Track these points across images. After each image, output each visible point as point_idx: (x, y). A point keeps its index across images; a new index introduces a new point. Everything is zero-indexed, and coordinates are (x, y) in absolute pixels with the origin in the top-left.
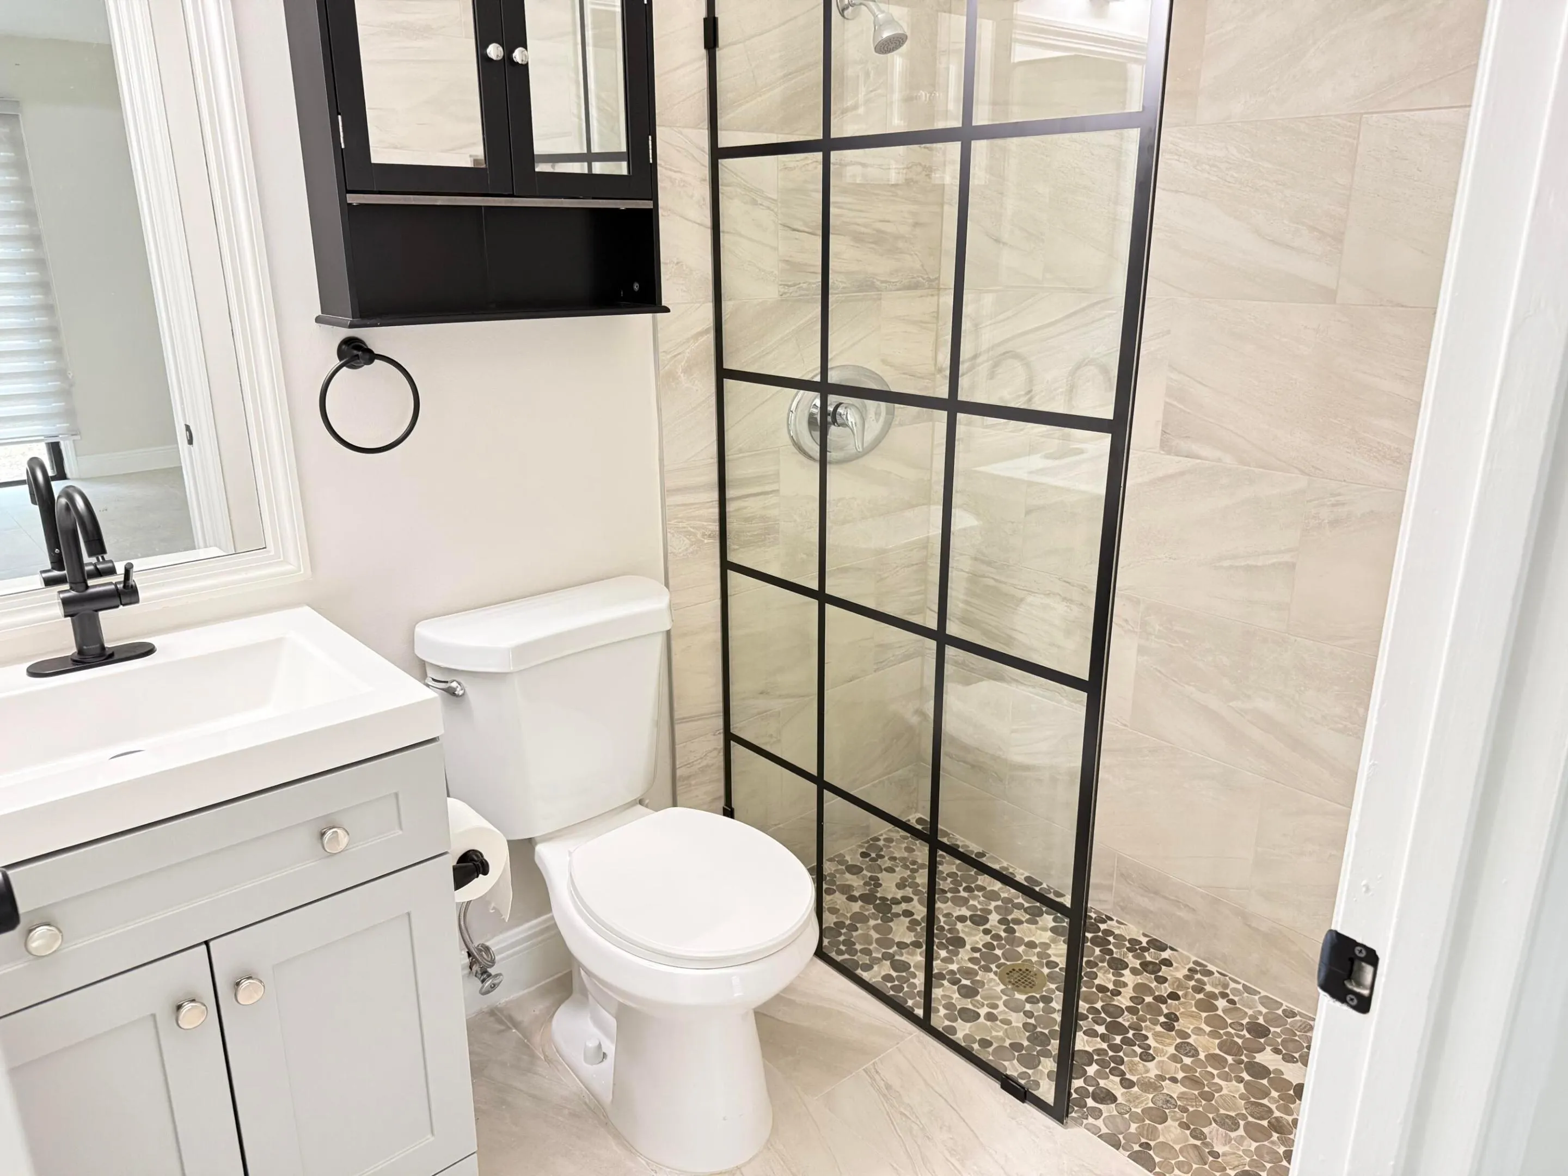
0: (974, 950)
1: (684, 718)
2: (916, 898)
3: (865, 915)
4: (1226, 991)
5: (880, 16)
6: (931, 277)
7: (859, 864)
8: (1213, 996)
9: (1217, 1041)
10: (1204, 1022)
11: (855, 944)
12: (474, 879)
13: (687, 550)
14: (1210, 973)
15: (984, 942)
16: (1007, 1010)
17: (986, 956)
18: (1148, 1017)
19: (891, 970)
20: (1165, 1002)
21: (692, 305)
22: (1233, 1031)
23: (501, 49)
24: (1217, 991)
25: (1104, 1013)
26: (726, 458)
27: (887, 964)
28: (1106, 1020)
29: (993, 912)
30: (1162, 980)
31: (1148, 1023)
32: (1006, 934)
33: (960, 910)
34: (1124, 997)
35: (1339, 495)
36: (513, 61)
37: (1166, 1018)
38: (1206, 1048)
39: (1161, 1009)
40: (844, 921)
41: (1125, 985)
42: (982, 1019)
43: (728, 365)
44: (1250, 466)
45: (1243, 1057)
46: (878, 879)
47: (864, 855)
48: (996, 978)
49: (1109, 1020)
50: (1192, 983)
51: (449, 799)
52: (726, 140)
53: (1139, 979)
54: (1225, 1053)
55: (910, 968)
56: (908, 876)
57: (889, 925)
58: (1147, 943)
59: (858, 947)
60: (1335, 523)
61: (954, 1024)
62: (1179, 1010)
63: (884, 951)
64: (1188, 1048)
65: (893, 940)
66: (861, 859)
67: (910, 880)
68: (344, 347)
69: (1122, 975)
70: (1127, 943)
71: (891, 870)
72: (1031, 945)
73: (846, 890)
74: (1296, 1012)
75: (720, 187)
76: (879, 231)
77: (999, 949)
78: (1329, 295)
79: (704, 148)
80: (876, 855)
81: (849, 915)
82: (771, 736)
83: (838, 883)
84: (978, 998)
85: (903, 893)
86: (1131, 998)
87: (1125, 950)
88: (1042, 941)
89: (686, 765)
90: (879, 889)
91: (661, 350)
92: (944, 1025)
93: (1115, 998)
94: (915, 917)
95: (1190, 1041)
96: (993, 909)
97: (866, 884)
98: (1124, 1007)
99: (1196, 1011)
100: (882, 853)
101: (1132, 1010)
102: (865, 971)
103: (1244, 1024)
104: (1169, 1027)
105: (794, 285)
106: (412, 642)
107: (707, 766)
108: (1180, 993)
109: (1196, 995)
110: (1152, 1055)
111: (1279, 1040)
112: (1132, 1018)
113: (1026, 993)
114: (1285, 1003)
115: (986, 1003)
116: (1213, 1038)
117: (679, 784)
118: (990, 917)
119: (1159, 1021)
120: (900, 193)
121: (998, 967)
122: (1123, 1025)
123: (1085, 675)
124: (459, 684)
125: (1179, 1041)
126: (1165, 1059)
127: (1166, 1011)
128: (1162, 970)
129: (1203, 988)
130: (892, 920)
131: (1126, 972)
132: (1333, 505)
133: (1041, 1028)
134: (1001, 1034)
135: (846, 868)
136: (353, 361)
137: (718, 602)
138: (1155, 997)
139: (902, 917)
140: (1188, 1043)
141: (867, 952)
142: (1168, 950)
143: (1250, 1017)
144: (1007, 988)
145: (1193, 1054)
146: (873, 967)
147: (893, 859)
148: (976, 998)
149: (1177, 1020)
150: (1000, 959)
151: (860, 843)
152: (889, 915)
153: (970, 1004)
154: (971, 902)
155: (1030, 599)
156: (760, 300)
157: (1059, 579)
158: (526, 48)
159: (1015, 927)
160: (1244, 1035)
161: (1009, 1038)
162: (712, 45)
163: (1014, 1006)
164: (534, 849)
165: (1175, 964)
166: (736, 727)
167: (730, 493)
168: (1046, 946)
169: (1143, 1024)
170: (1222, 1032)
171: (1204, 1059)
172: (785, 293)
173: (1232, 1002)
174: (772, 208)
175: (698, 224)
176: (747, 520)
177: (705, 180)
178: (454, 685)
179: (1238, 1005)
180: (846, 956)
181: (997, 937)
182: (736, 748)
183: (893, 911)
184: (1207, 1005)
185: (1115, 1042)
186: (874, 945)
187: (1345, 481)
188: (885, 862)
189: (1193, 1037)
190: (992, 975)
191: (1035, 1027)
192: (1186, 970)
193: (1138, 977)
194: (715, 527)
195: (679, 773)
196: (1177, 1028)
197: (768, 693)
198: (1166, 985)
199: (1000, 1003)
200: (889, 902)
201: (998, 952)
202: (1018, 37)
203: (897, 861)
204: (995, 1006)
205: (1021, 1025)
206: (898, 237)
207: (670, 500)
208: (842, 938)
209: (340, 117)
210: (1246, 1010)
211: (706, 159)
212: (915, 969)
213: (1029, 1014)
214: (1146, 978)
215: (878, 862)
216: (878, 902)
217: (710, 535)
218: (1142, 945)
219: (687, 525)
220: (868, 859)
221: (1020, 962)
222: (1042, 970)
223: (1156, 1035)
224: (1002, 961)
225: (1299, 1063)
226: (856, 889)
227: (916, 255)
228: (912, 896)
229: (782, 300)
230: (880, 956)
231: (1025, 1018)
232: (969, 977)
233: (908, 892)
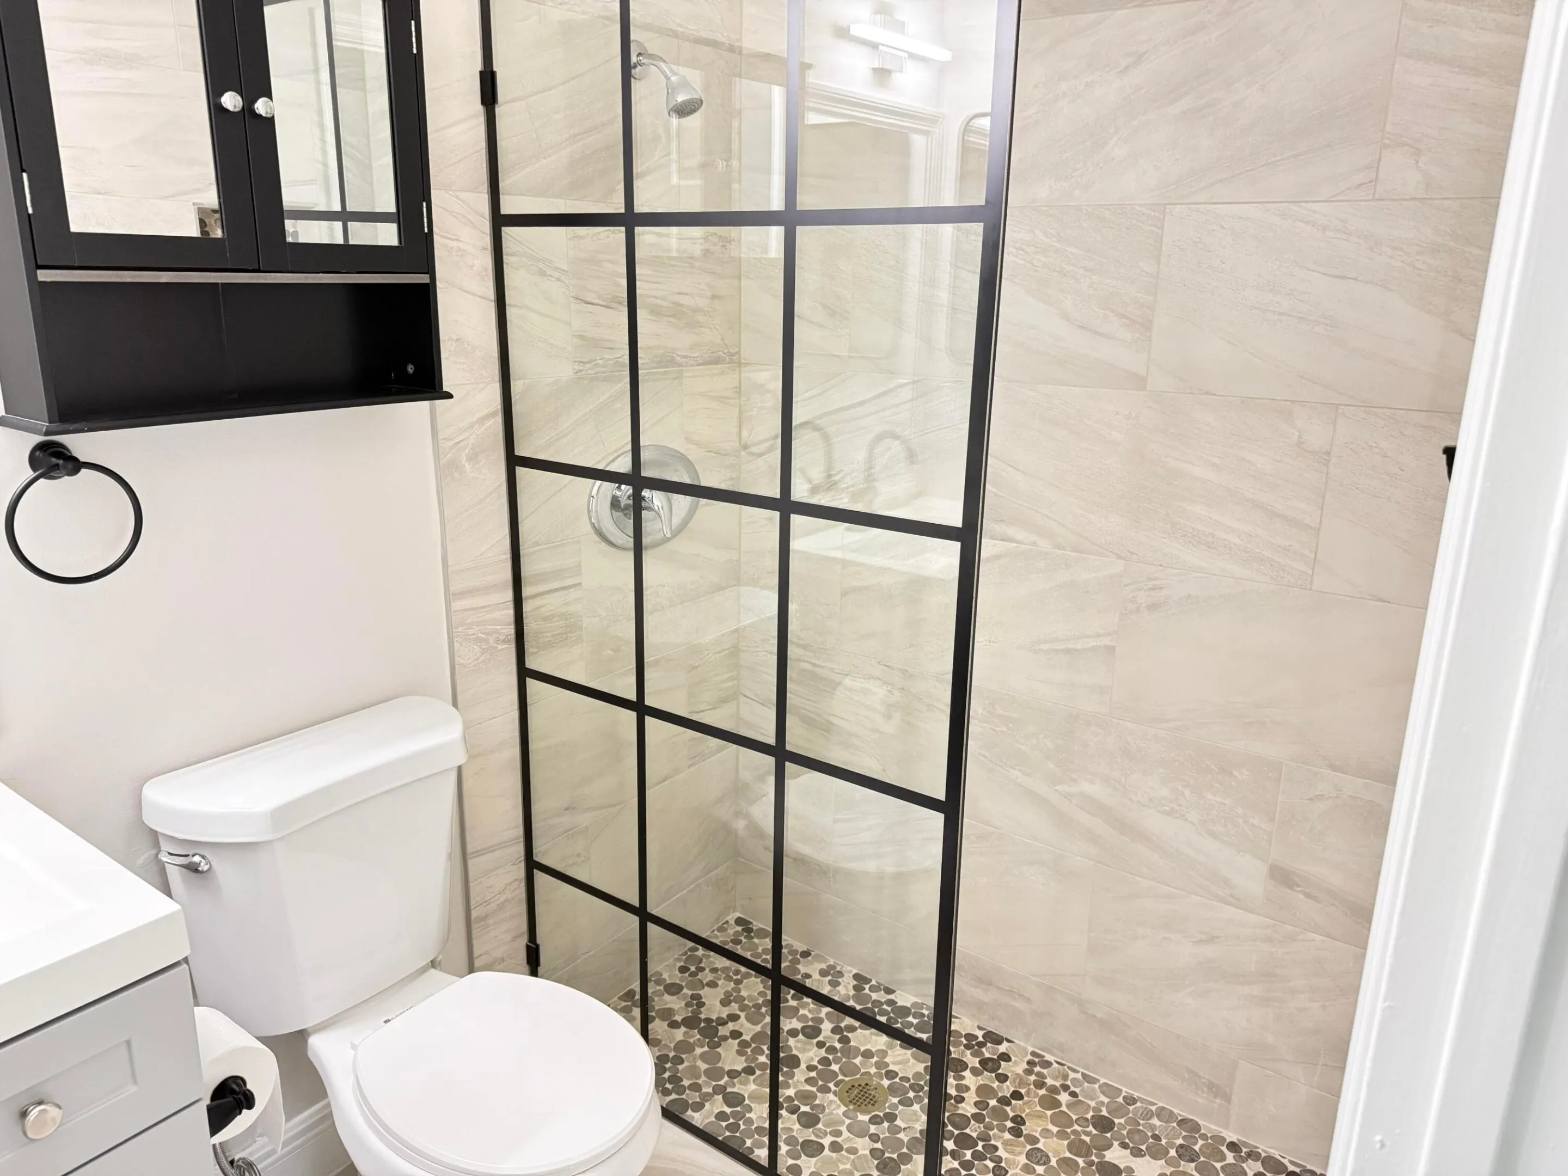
0: (810, 1068)
1: (478, 851)
2: (742, 1015)
3: (690, 1043)
4: (1066, 1083)
5: (673, 78)
6: (732, 351)
7: (678, 982)
8: (1054, 1090)
9: (1066, 1142)
10: (1051, 1122)
11: (682, 1080)
12: (236, 1116)
13: (477, 660)
14: (1047, 1064)
15: (820, 1058)
16: (852, 1136)
17: (822, 1073)
18: (995, 1123)
19: (725, 1105)
20: (1009, 1104)
21: (475, 386)
22: (1079, 1129)
23: (239, 98)
24: (1058, 1084)
25: (951, 1126)
26: (521, 552)
27: (718, 1099)
28: (954, 1133)
29: (826, 1021)
30: (1003, 1078)
31: (995, 1131)
32: (841, 1045)
33: (790, 1023)
34: (968, 1104)
35: (1156, 579)
36: (255, 112)
37: (1013, 1123)
38: (1056, 1153)
39: (1006, 1112)
40: (667, 1053)
41: (967, 1089)
42: (826, 1152)
43: (520, 451)
44: (1065, 550)
45: (1093, 1158)
46: (700, 997)
47: (683, 970)
48: (836, 1099)
49: (956, 1132)
50: (1033, 1078)
51: (196, 1009)
52: (508, 207)
53: (981, 1080)
54: (1076, 1155)
55: (745, 1100)
56: (732, 989)
57: (717, 1051)
58: (984, 1036)
59: (686, 1083)
60: (1153, 607)
61: (798, 1162)
62: (1024, 1111)
63: (714, 1083)
64: (1039, 1155)
65: (722, 1069)
66: (680, 975)
67: (735, 994)
68: (38, 453)
69: (963, 1078)
70: (963, 1039)
71: (713, 984)
72: (868, 1054)
73: (667, 1014)
74: (1135, 1097)
75: (505, 257)
76: (678, 304)
77: (836, 1063)
78: (1140, 382)
79: (484, 213)
80: (696, 968)
81: (672, 1045)
82: (579, 855)
83: (657, 1008)
84: (820, 1126)
85: (729, 1010)
86: (976, 1104)
87: (962, 1047)
88: (878, 1048)
89: (481, 904)
90: (702, 1009)
91: (440, 437)
92: (788, 1164)
93: (959, 1105)
94: (744, 1037)
95: (1040, 1145)
96: (824, 1017)
97: (687, 1005)
98: (969, 1115)
99: (1041, 1110)
100: (702, 965)
101: (978, 1118)
102: (697, 1112)
103: (1089, 1118)
104: (1017, 1132)
105: (590, 362)
106: (138, 805)
107: (507, 900)
108: (1023, 1091)
109: (1038, 1091)
110: (1004, 1168)
111: (1125, 1132)
112: (979, 1127)
113: (869, 1112)
114: (1124, 1089)
115: (828, 1130)
116: (1061, 1140)
117: (474, 926)
118: (822, 1027)
119: (1006, 1126)
120: (697, 264)
121: (836, 1085)
122: (971, 1136)
123: (941, 795)
124: (203, 857)
125: (1029, 1147)
126: (1018, 1171)
127: (1011, 1114)
128: (1002, 1067)
129: (1044, 1082)
130: (719, 1045)
131: (967, 1073)
132: (1150, 589)
133: (889, 1153)
134: (848, 1166)
135: (664, 988)
136: (51, 472)
137: (515, 714)
138: (999, 1099)
139: (730, 1040)
140: (1038, 1149)
141: (696, 1087)
142: (1005, 1042)
143: (1094, 1109)
144: (849, 1109)
145: (1045, 1161)
146: (704, 1106)
147: (714, 970)
148: (817, 1127)
149: (1024, 1123)
150: (838, 1076)
151: (676, 956)
152: (716, 1039)
153: (812, 1135)
154: (802, 1012)
155: (847, 681)
156: (553, 379)
157: (879, 663)
158: (270, 98)
159: (850, 1035)
160: (1091, 1132)
161: (858, 1171)
162: (491, 102)
163: (860, 1132)
164: (306, 1042)
165: (1013, 1058)
166: (539, 852)
167: (526, 591)
168: (883, 1053)
169: (991, 1133)
170: (1069, 1131)
171: (1056, 1166)
172: (581, 371)
173: (1073, 1094)
174: (562, 279)
175: (480, 297)
176: (546, 619)
177: (485, 249)
178: (197, 859)
179: (1080, 1098)
180: (674, 1096)
181: (831, 1050)
182: (539, 877)
183: (719, 1034)
184: (1050, 1102)
185: (966, 1158)
186: (703, 1078)
187: (1161, 565)
188: (706, 977)
189: (1042, 1140)
190: (831, 1096)
191: (883, 1152)
192: (1025, 1064)
193: (979, 1078)
194: (511, 630)
195: (474, 914)
196: (1024, 1132)
197: (574, 808)
198: (1008, 1083)
199: (843, 1129)
200: (714, 1024)
201: (835, 1067)
202: (811, 105)
203: (719, 973)
204: (838, 1133)
205: (867, 1152)
206: (696, 310)
207: (457, 605)
208: (667, 1075)
209: (25, 175)
210: (1089, 1102)
211: (486, 226)
212: (750, 1101)
213: (875, 1138)
214: (987, 1078)
215: (699, 977)
216: (703, 1025)
217: (504, 639)
218: (979, 1040)
219: (477, 631)
220: (687, 974)
221: (858, 1076)
222: (882, 1082)
223: (1006, 1143)
224: (840, 1077)
225: (1147, 1157)
226: (678, 1011)
227: (715, 328)
228: (738, 1012)
229: (580, 378)
230: (710, 1090)
231: (872, 1143)
232: (809, 1101)
233: (734, 1008)
